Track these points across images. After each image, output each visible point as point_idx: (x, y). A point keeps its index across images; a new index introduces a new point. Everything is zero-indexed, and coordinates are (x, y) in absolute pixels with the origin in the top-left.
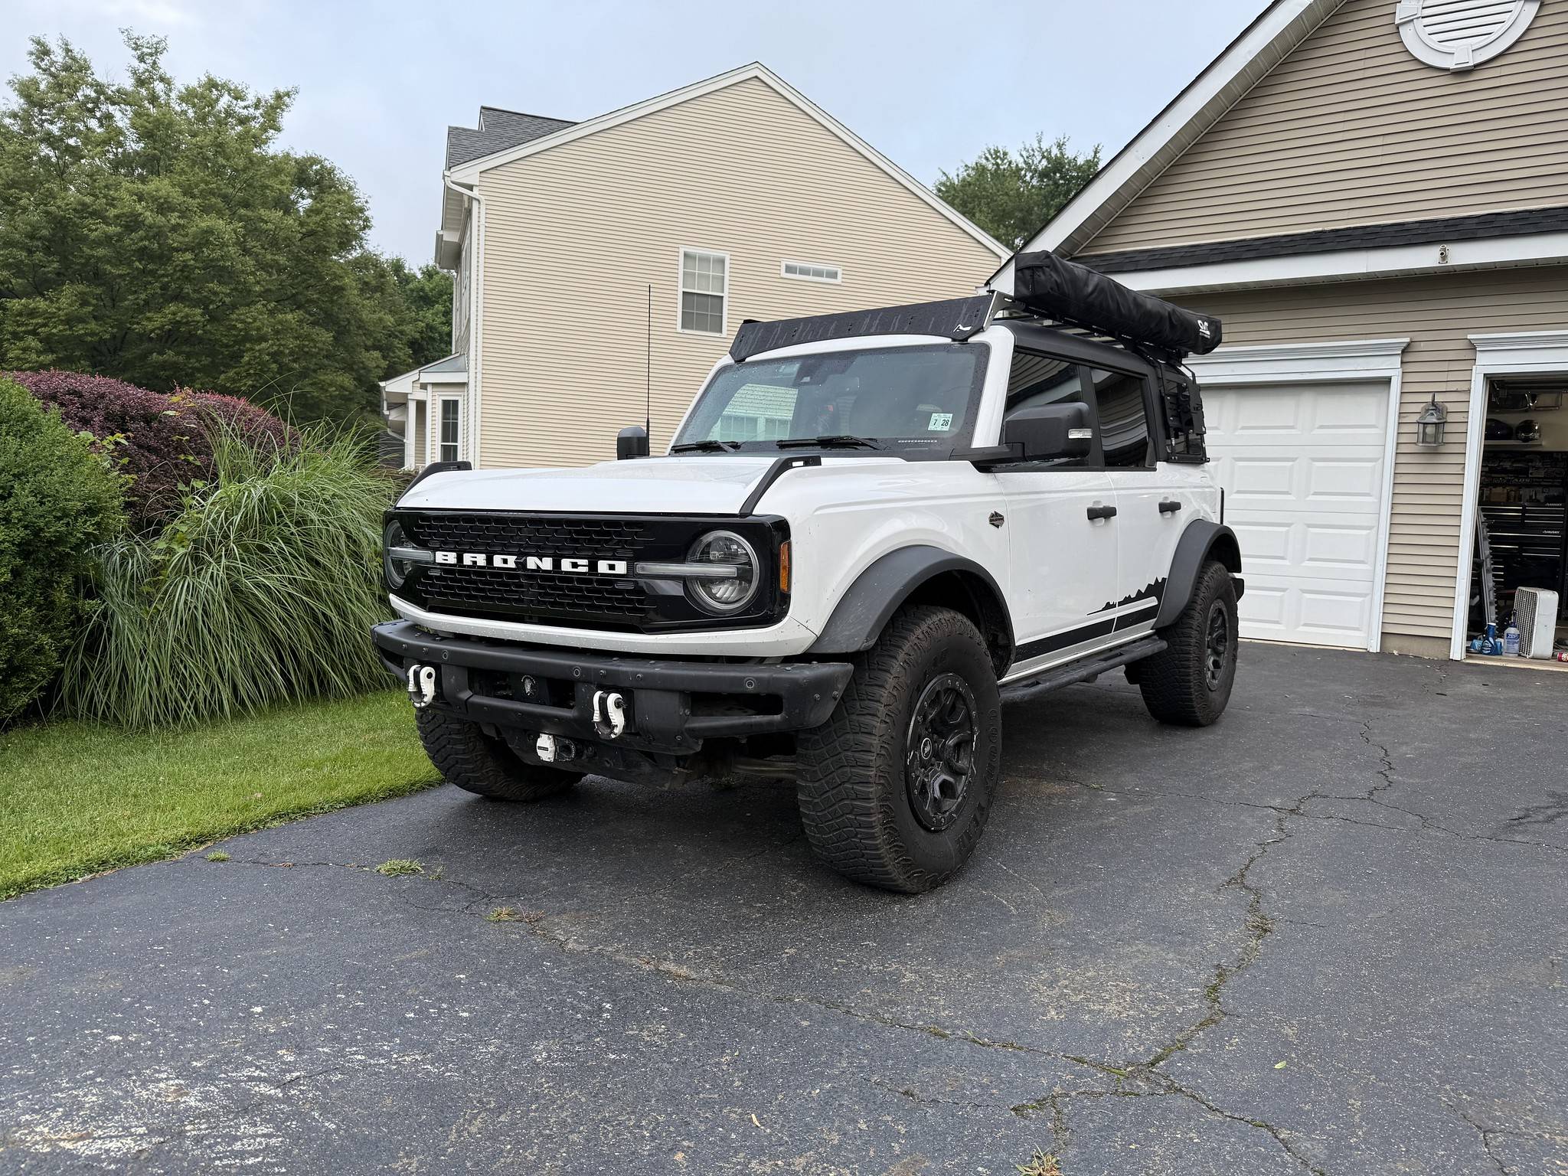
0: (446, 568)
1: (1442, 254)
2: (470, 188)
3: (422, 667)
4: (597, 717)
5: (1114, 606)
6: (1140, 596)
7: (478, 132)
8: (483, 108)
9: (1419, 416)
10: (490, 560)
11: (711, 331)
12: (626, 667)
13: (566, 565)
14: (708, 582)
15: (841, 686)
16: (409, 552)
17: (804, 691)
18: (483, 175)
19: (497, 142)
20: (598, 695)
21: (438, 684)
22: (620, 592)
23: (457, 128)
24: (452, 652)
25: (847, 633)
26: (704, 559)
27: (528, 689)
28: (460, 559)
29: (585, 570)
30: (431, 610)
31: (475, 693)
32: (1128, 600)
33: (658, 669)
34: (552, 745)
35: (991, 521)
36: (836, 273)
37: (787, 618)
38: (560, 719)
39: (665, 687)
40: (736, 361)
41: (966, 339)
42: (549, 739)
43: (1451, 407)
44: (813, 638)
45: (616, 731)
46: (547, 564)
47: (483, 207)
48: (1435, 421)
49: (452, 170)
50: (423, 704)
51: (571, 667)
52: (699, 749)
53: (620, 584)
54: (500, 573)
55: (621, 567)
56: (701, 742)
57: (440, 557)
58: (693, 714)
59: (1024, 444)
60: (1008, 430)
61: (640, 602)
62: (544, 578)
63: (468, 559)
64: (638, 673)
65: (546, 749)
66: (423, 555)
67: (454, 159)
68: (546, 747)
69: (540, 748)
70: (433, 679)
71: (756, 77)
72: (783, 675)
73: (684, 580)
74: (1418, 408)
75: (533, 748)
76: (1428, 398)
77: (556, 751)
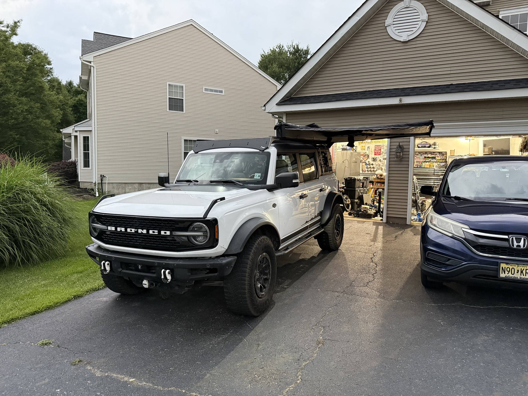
0: (111, 232)
1: (400, 100)
2: (90, 62)
3: (106, 262)
4: (163, 277)
5: (308, 222)
6: (316, 217)
7: (93, 41)
8: (95, 32)
9: (395, 149)
10: (126, 230)
11: (179, 111)
12: (171, 262)
13: (151, 232)
14: (195, 237)
15: (234, 263)
16: (99, 226)
17: (223, 267)
18: (95, 58)
19: (100, 45)
20: (163, 270)
21: (111, 267)
22: (168, 240)
23: (85, 40)
24: (115, 257)
25: (235, 248)
26: (193, 231)
27: (140, 267)
28: (116, 229)
29: (157, 233)
30: (106, 244)
31: (123, 269)
32: (312, 219)
33: (181, 262)
34: (148, 283)
35: (273, 206)
36: (222, 91)
37: (218, 246)
38: (151, 277)
39: (183, 267)
40: (195, 153)
41: (264, 151)
42: (147, 281)
43: (405, 147)
44: (225, 250)
45: (169, 281)
46: (145, 231)
47: (95, 69)
48: (400, 151)
49: (83, 56)
50: (107, 273)
51: (154, 262)
52: (193, 283)
53: (168, 238)
54: (130, 234)
55: (168, 233)
56: (194, 281)
57: (109, 228)
58: (192, 274)
59: (281, 184)
60: (277, 180)
61: (174, 243)
62: (144, 236)
63: (119, 229)
64: (175, 264)
65: (146, 284)
66: (103, 227)
67: (84, 52)
68: (146, 283)
69: (144, 284)
70: (109, 265)
71: (192, 24)
72: (218, 262)
73: (187, 236)
74: (395, 147)
75: (142, 283)
76: (398, 144)
77: (149, 284)
